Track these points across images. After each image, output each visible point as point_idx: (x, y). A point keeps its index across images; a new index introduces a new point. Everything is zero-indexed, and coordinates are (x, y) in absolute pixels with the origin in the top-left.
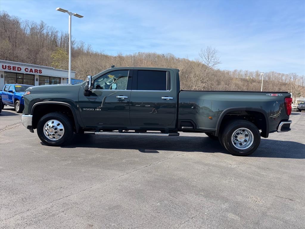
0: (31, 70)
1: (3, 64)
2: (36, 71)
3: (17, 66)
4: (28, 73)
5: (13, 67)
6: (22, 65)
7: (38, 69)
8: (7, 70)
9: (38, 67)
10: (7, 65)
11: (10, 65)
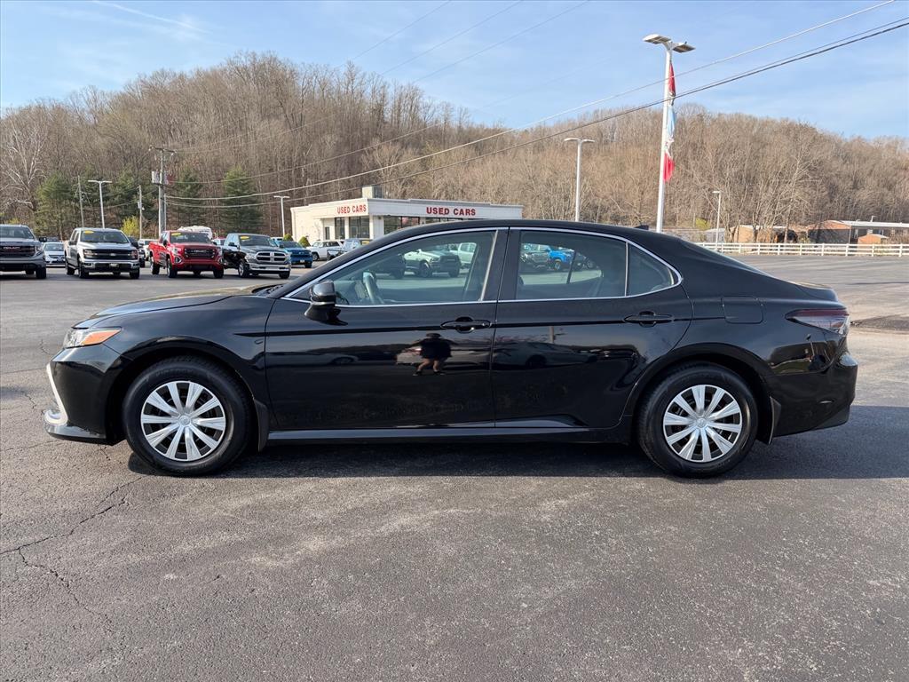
0: (462, 210)
1: (429, 206)
2: (468, 211)
3: (445, 207)
4: (458, 216)
5: (440, 209)
6: (450, 204)
7: (471, 208)
8: (432, 215)
9: (469, 205)
10: (433, 207)
11: (435, 206)
